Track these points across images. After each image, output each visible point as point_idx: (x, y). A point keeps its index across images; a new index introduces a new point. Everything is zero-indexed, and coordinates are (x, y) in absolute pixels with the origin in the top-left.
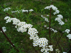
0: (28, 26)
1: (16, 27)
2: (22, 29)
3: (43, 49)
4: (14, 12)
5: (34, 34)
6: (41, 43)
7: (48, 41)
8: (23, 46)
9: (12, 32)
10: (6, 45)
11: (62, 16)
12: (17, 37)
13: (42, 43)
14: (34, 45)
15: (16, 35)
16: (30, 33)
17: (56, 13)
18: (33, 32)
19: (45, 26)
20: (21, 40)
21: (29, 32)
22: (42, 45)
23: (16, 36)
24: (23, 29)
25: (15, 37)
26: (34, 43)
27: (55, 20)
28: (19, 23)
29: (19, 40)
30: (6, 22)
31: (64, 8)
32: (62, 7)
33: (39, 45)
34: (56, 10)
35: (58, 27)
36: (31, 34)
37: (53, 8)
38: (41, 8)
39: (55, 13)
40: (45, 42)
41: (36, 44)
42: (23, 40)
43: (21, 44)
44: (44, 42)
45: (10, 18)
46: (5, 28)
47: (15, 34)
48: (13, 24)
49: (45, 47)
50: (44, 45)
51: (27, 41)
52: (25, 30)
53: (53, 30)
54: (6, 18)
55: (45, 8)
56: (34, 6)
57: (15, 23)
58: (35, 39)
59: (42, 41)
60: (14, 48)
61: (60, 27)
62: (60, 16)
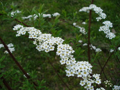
0: (57, 40)
1: (35, 43)
2: (46, 47)
3: (83, 80)
4: (26, 18)
5: (68, 54)
6: (79, 70)
7: (91, 67)
8: (42, 75)
9: (22, 53)
10: (15, 75)
11: (112, 24)
12: (31, 61)
13: (83, 70)
14: (69, 74)
15: (29, 57)
16: (61, 52)
17: (100, 18)
18: (65, 51)
19: (80, 41)
20: (38, 66)
21: (59, 52)
22: (82, 73)
23: (29, 59)
24: (48, 46)
25: (28, 61)
26: (68, 70)
27: (100, 30)
28: (41, 37)
29: (35, 66)
30: (17, 35)
31: (110, 11)
32: (106, 8)
33: (77, 73)
34: (101, 13)
35: (101, 42)
36: (63, 55)
37: (94, 10)
38: (70, 10)
39: (98, 19)
40: (87, 68)
41: (72, 73)
42: (42, 65)
43: (39, 72)
44: (85, 68)
45: (23, 28)
46: (12, 45)
47: (27, 56)
48: (29, 37)
49: (87, 77)
50: (85, 73)
51: (48, 67)
52: (51, 48)
53: (94, 47)
54: (16, 28)
55: (81, 10)
56: (58, 8)
57: (33, 36)
58: (70, 64)
59: (83, 67)
60: (29, 81)
61: (103, 42)
62: (108, 24)
